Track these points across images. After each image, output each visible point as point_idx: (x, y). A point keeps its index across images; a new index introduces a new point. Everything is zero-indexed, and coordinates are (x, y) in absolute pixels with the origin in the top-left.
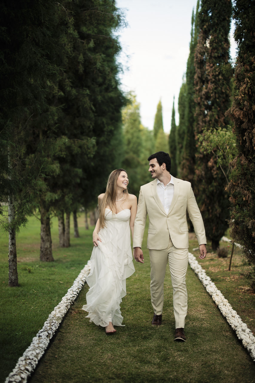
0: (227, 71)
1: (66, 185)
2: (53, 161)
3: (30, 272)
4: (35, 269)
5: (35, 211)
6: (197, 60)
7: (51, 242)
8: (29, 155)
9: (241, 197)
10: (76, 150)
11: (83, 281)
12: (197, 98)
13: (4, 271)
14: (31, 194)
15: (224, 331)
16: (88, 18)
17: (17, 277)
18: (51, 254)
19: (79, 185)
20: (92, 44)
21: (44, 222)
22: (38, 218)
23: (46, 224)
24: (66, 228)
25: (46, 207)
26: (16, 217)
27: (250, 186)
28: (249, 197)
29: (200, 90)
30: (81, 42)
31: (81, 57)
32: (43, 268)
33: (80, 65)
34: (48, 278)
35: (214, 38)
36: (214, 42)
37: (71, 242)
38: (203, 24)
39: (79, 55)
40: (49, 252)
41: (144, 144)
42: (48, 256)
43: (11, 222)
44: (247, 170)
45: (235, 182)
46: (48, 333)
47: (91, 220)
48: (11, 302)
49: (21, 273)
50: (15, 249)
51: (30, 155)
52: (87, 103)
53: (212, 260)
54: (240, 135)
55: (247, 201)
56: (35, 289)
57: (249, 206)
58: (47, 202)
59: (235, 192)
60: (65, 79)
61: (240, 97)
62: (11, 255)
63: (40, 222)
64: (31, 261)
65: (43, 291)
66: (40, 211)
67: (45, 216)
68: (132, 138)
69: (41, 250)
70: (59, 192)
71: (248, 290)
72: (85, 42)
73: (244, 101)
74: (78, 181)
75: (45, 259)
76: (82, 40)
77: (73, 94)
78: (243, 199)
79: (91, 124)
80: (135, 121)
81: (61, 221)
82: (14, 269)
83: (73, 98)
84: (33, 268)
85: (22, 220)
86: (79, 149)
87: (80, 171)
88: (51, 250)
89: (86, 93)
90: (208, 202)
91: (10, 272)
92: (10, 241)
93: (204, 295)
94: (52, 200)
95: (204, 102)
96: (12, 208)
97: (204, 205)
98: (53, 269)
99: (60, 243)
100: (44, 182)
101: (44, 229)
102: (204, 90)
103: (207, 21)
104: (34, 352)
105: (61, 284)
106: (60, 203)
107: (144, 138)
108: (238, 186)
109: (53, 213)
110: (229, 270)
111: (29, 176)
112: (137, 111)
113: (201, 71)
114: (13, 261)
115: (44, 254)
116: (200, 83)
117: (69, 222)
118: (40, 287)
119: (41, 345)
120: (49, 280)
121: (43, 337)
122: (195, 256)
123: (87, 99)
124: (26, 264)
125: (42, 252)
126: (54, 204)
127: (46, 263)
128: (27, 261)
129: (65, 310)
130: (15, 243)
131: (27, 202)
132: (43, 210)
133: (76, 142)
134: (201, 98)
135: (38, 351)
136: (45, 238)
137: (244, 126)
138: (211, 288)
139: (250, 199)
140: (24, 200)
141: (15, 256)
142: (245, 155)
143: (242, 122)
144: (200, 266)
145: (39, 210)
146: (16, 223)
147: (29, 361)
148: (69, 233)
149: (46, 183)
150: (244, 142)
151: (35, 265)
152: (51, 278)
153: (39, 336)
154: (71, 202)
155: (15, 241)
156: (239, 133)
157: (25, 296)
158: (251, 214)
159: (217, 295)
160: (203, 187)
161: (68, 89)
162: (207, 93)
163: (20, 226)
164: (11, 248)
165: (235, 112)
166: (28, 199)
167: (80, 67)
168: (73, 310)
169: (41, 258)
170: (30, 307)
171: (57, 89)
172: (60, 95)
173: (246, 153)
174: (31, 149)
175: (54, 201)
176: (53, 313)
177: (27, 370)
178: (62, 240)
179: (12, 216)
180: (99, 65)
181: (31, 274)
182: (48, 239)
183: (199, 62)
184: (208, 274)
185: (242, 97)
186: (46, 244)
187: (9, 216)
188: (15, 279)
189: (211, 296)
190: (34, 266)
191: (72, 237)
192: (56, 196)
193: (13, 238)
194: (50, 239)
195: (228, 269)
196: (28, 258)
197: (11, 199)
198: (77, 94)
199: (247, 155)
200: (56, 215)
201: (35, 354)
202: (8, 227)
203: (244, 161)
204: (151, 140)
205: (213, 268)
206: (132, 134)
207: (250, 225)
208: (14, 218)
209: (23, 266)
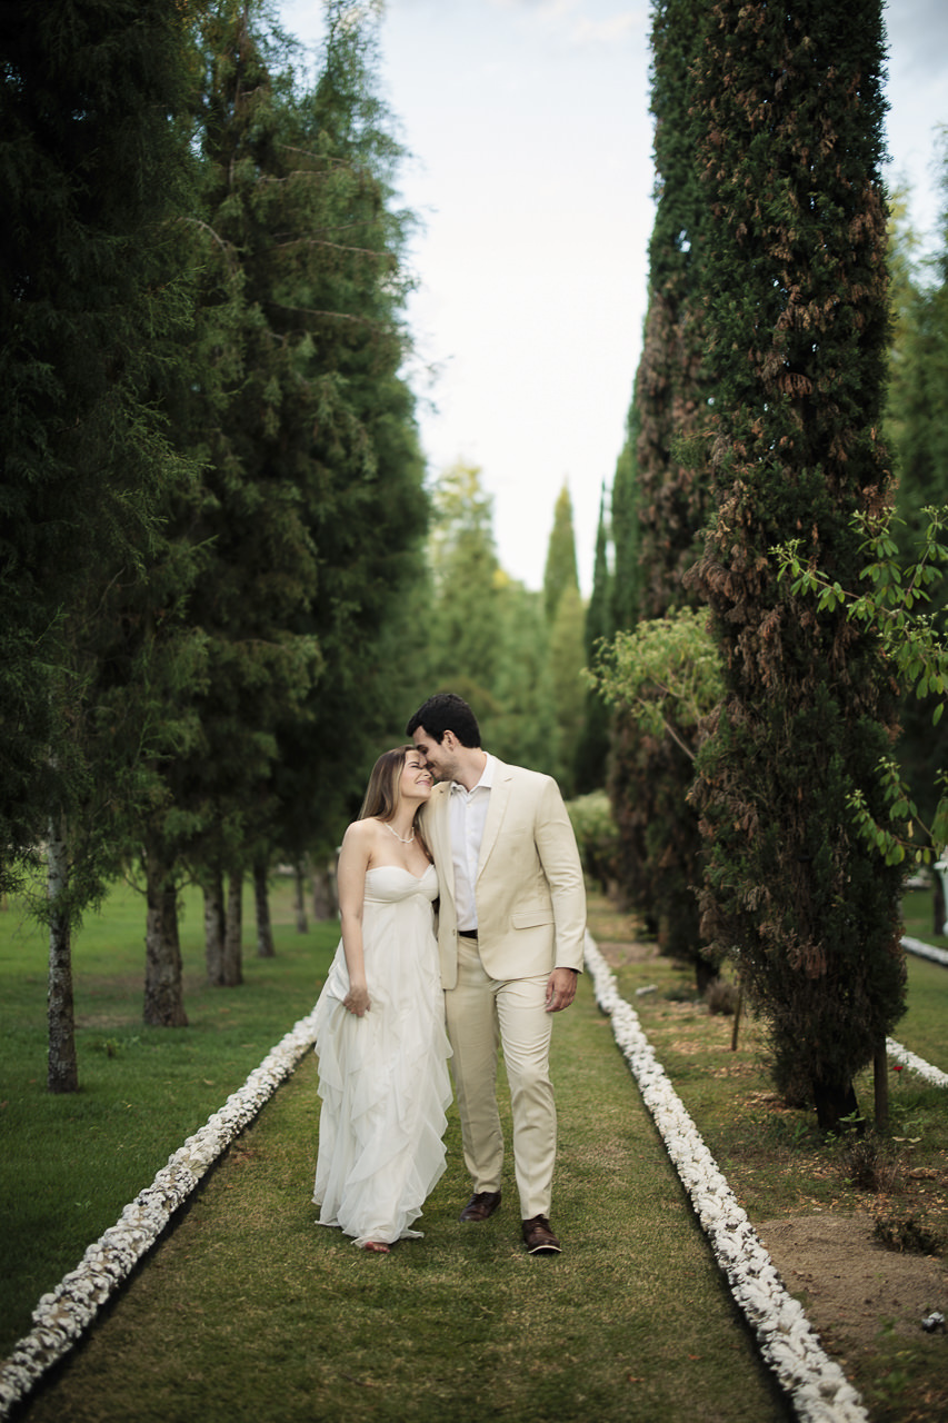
0: (689, 455)
1: (227, 784)
2: (181, 709)
3: (111, 1054)
4: (127, 1049)
5: (130, 865)
6: (646, 387)
7: (179, 966)
8: (106, 689)
9: (728, 819)
10: (253, 671)
11: (274, 1076)
12: (646, 507)
13: (31, 1054)
14: (117, 811)
15: (666, 1199)
16: (294, 264)
17: (73, 1064)
18: (178, 1003)
19: (270, 785)
20: (307, 347)
21: (158, 901)
22: (138, 889)
23: (164, 908)
24: (230, 922)
25: (165, 856)
26: (71, 882)
27: (755, 787)
28: (750, 819)
29: (655, 483)
30: (275, 340)
31: (272, 389)
32: (154, 1044)
33: (270, 411)
34: (168, 1070)
35: (696, 320)
36: (697, 332)
37: (245, 972)
38: (661, 277)
39: (268, 379)
40: (173, 998)
41: (509, 639)
42: (170, 1010)
43: (59, 897)
44: (745, 741)
45: (710, 777)
46: (167, 1197)
47: (318, 901)
48: (57, 1132)
49: (84, 1059)
50: (68, 978)
51: (112, 689)
52: (294, 529)
53: (689, 1020)
54: (726, 640)
55: (744, 832)
56: (128, 1100)
57: (750, 846)
58: (168, 840)
59: (712, 805)
60: (226, 455)
61: (719, 534)
62: (57, 995)
63: (142, 901)
64: (115, 1025)
65: (153, 1105)
66: (143, 867)
67: (160, 880)
68: (469, 619)
69: (147, 991)
70: (206, 806)
71: (768, 1101)
72: (284, 338)
73: (731, 543)
74: (265, 771)
75: (159, 1017)
76: (276, 333)
77: (249, 500)
78: (733, 827)
79: (305, 591)
80: (477, 556)
81: (213, 900)
82: (64, 1041)
83: (250, 512)
84: (123, 1046)
85: (90, 891)
86: (266, 673)
87: (267, 742)
88: (181, 989)
89: (289, 497)
90: (682, 837)
91: (52, 1048)
92: (52, 953)
93: (635, 1115)
94: (183, 834)
95: (667, 521)
96: (59, 853)
97: (669, 849)
98: (184, 1047)
99: (211, 974)
100: (155, 775)
101: (158, 925)
102: (669, 483)
103: (673, 269)
104: (126, 1235)
105: (207, 1087)
106: (208, 840)
107: (508, 618)
108: (721, 789)
109: (186, 874)
110: (734, 1048)
111: (109, 756)
112: (484, 525)
113: (657, 423)
114: (62, 1014)
115: (156, 1002)
116: (656, 459)
117: (238, 905)
118: (144, 1096)
119: (145, 1222)
120: (173, 1076)
121: (152, 1204)
122: (634, 1009)
123: (293, 518)
124: (100, 1034)
125: (151, 996)
126: (190, 845)
127: (164, 1031)
128: (103, 1026)
129: (218, 1147)
130: (69, 961)
131: (106, 834)
132: (153, 864)
133: (256, 649)
134: (659, 508)
135: (137, 1234)
136: (162, 952)
137: (735, 615)
138: (660, 1092)
139: (752, 826)
140: (95, 829)
141: (69, 1000)
142: (741, 700)
143: (730, 605)
144: (642, 1038)
145: (142, 863)
146: (72, 898)
147: (115, 1252)
148: (237, 940)
149: (163, 777)
150: (739, 661)
151: (128, 1037)
152: (176, 1072)
153: (141, 1204)
154: (240, 834)
155: (69, 954)
156: (725, 636)
157: (99, 1119)
158: (758, 869)
159: (668, 1110)
160: (667, 789)
161: (234, 484)
162: (676, 493)
163: (84, 907)
164: (56, 975)
165: (711, 574)
166: (107, 827)
167: (266, 419)
168: (239, 1150)
169: (148, 1016)
170: (115, 1146)
171: (198, 488)
172: (210, 507)
173: (747, 691)
174: (114, 671)
175: (189, 837)
176: (182, 1151)
177: (110, 1271)
178: (217, 961)
179: (59, 880)
180: (325, 409)
181: (115, 1061)
182: (170, 955)
183: (652, 393)
184: (659, 1058)
185: (726, 533)
186: (164, 973)
187: (50, 877)
188: (67, 1071)
189: (652, 1115)
190: (126, 1040)
191: (248, 956)
192: (196, 821)
193: (62, 945)
194: (175, 956)
195: (730, 1046)
196: (105, 1018)
197: (56, 828)
198: (262, 500)
199: (749, 699)
200: (194, 881)
201: (131, 1240)
202: (48, 911)
203: (738, 716)
204: (534, 624)
205: (684, 1044)
206: (468, 605)
207: (754, 901)
208: (66, 885)
209: (90, 1039)
